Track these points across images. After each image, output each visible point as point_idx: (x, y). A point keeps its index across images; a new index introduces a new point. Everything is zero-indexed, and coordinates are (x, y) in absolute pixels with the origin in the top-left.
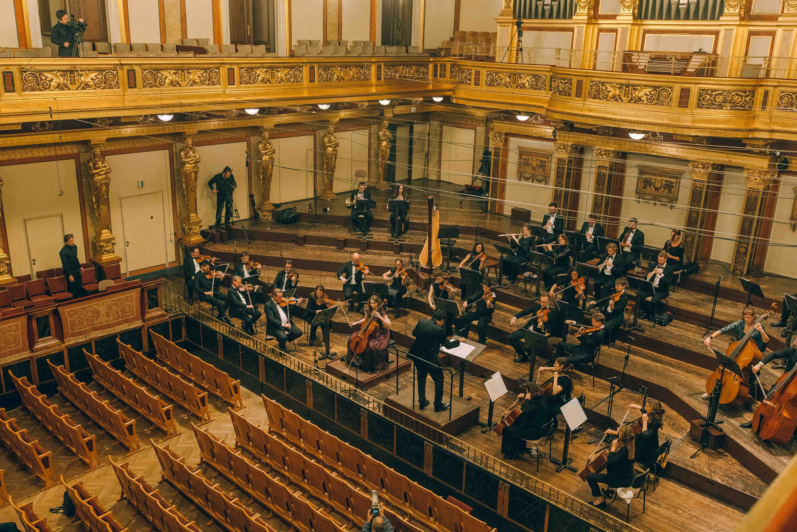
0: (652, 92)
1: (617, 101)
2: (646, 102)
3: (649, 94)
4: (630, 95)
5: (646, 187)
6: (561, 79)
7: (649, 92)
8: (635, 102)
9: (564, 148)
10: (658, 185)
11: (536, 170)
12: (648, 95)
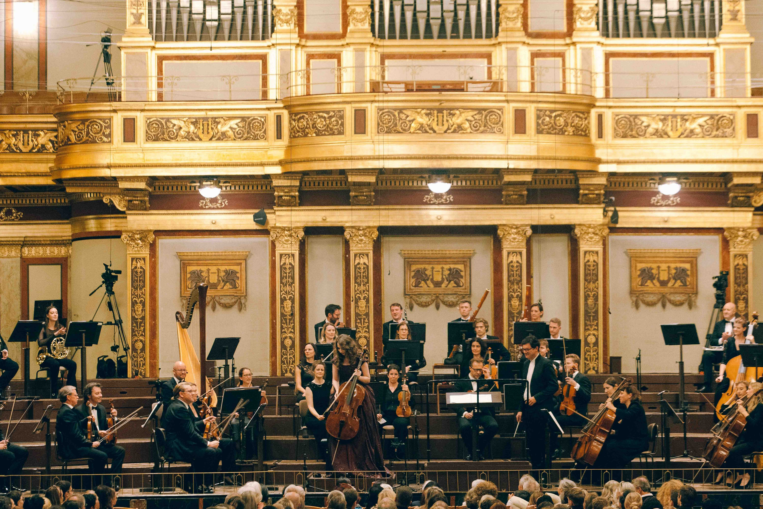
0: (476, 117)
1: (427, 132)
2: (469, 130)
3: (473, 119)
4: (445, 122)
5: (420, 283)
6: (317, 112)
7: (473, 116)
8: (454, 131)
9: (291, 236)
10: (438, 278)
11: (219, 288)
12: (471, 121)
